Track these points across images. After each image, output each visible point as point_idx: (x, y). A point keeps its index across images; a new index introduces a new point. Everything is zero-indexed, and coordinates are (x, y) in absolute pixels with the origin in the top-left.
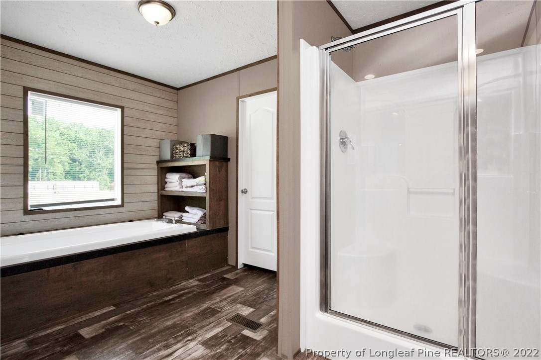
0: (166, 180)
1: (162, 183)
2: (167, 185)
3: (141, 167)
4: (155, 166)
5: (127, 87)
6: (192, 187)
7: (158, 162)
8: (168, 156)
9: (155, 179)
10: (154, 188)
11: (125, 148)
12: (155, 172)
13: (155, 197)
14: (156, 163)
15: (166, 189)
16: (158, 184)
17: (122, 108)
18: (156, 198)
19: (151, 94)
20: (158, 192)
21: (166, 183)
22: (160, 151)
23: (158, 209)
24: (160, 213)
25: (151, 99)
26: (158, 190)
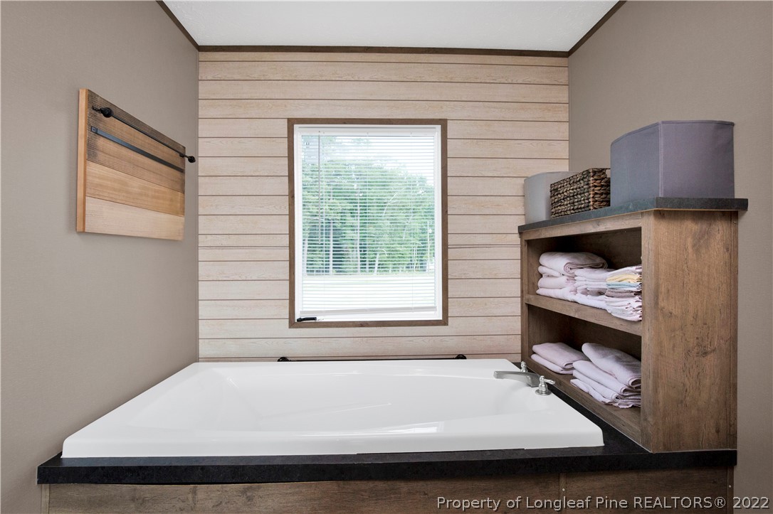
0: (541, 269)
1: (531, 278)
2: (542, 282)
3: (484, 242)
4: (516, 239)
5: (451, 78)
6: (600, 293)
7: (522, 230)
8: (541, 214)
9: (515, 268)
10: (515, 288)
11: (449, 204)
12: (517, 253)
13: (516, 308)
14: (517, 232)
15: (540, 291)
16: (522, 279)
17: (443, 123)
18: (518, 312)
19: (503, 81)
20: (522, 297)
21: (541, 276)
22: (525, 205)
23: (522, 335)
24: (526, 345)
25: (503, 92)
26: (522, 292)
